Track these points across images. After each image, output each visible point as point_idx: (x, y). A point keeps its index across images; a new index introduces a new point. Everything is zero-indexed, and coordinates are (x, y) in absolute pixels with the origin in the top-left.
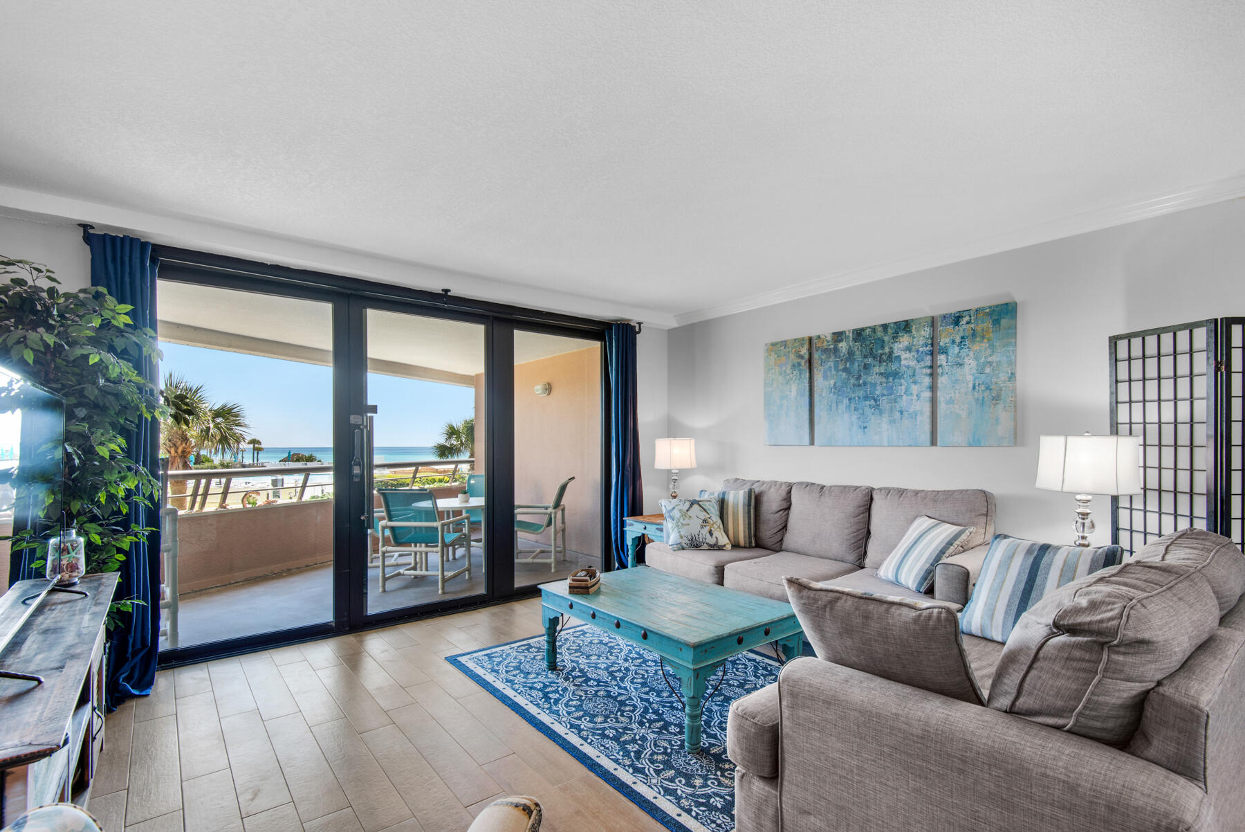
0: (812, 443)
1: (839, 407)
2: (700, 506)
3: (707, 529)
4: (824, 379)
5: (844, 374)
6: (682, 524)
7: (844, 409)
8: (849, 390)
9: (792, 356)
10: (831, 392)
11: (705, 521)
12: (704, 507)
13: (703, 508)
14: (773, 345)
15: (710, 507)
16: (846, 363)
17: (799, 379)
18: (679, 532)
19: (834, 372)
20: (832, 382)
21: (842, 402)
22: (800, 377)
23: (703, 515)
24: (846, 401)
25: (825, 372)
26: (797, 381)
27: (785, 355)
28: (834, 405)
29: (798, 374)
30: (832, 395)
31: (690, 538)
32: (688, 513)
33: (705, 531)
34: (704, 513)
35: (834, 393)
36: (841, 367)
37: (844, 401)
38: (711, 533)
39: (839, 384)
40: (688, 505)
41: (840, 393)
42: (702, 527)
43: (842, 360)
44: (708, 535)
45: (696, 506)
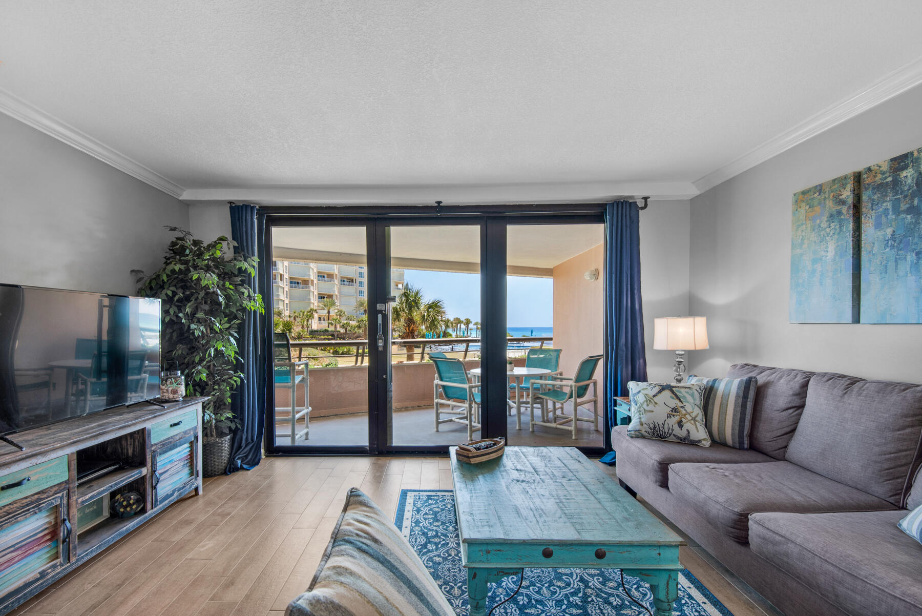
0: (856, 319)
1: (899, 266)
2: (673, 392)
3: (677, 418)
4: (876, 228)
5: (909, 217)
6: (645, 410)
7: (908, 269)
8: (916, 240)
9: (830, 204)
10: (886, 245)
11: (675, 410)
12: (678, 394)
13: (676, 395)
14: (804, 193)
15: (687, 395)
16: (912, 199)
17: (839, 234)
18: (640, 418)
19: (891, 216)
20: (889, 231)
21: (905, 259)
22: (841, 231)
23: (674, 403)
24: (911, 257)
25: (878, 217)
26: (836, 236)
27: (820, 204)
28: (891, 264)
29: (837, 227)
30: (887, 250)
31: (652, 426)
32: (655, 399)
33: (674, 420)
34: (677, 402)
35: (892, 247)
36: (904, 206)
37: (909, 258)
38: (680, 424)
39: (900, 232)
40: (657, 389)
41: (902, 246)
42: (669, 416)
43: (905, 197)
44: (676, 427)
45: (667, 393)
